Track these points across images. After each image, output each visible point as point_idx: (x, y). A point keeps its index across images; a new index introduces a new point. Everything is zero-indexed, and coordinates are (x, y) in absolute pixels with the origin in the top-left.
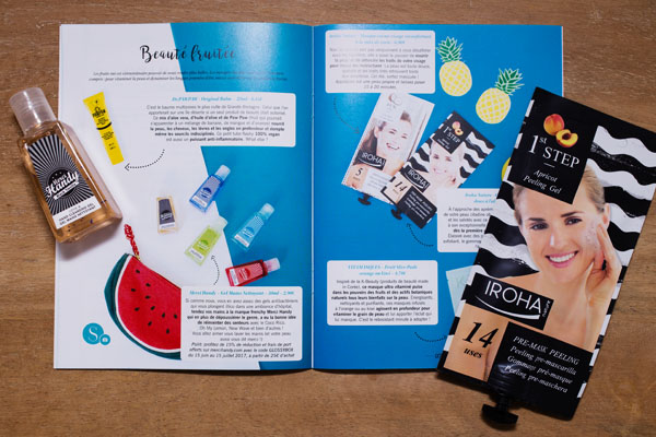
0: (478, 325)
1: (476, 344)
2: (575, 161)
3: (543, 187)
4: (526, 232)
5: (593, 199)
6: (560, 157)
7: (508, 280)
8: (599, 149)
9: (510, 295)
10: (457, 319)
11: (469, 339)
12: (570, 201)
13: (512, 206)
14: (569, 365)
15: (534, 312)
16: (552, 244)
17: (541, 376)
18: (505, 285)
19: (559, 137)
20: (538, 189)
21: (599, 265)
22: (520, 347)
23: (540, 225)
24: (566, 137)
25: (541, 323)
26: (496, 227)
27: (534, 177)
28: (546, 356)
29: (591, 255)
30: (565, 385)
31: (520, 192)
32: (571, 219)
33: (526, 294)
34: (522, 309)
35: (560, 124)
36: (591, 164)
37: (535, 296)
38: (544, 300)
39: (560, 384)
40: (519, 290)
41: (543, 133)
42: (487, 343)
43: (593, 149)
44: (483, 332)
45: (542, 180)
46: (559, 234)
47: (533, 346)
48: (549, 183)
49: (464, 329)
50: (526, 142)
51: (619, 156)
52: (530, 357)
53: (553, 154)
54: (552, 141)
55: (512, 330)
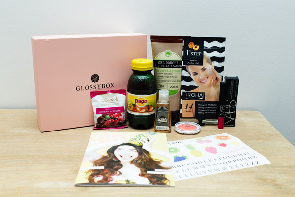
0: (187, 105)
1: (188, 109)
2: (200, 53)
3: (194, 63)
4: (192, 77)
5: (208, 62)
6: (196, 53)
7: (191, 91)
8: (206, 47)
9: (193, 95)
10: (182, 105)
11: (186, 109)
12: (202, 64)
13: (187, 71)
14: (214, 107)
15: (201, 97)
16: (200, 78)
17: (208, 111)
18: (191, 93)
19: (194, 48)
20: (192, 64)
21: (215, 79)
22: (200, 106)
23: (196, 74)
24: (196, 47)
25: (203, 99)
26: (184, 78)
27: (190, 62)
28: (208, 106)
29: (212, 77)
30: (215, 112)
31: (188, 67)
32: (204, 70)
33: (197, 93)
34: (197, 97)
35: (193, 44)
36: (205, 53)
37: (200, 93)
38: (202, 93)
39: (213, 112)
40: (195, 93)
41: (189, 49)
42: (191, 108)
43: (204, 48)
44: (189, 106)
45: (193, 62)
46: (201, 75)
47: (203, 105)
48: (195, 62)
49: (184, 107)
50: (185, 53)
51: (212, 48)
52: (203, 108)
53: (194, 54)
54: (192, 50)
55: (197, 103)
